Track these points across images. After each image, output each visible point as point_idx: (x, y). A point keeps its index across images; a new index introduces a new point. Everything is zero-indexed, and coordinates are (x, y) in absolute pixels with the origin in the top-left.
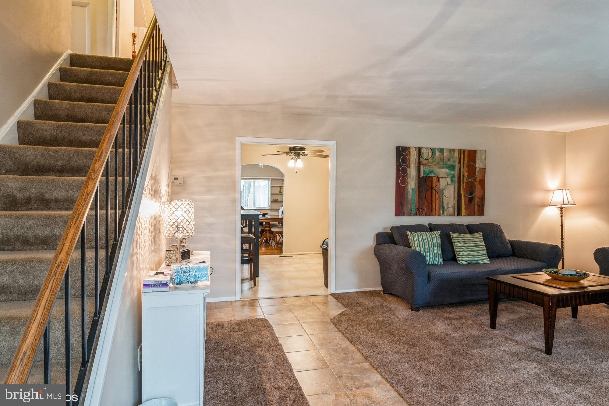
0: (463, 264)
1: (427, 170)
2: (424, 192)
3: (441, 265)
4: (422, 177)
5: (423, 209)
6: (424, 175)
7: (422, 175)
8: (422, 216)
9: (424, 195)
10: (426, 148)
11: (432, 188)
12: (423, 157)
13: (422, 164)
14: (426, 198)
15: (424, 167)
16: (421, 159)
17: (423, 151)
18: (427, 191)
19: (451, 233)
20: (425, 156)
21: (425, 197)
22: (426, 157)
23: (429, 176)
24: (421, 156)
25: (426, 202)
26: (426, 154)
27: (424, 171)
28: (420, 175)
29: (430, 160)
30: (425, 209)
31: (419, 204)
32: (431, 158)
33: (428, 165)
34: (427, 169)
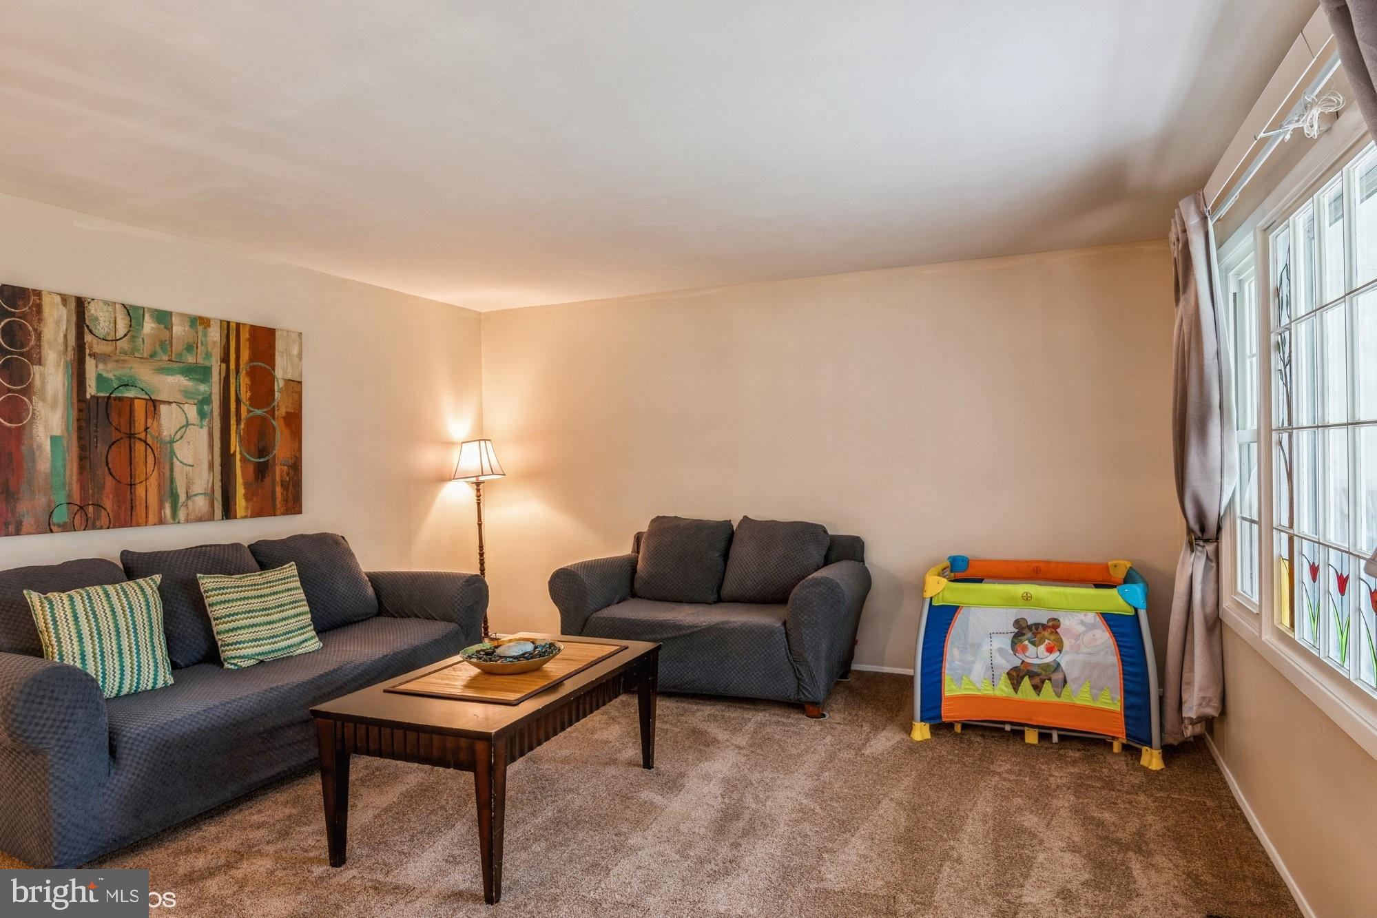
0: (241, 670)
1: (111, 376)
2: (101, 448)
3: (166, 688)
4: (92, 396)
5: (98, 506)
6: (99, 389)
7: (91, 390)
8: (94, 528)
9: (104, 458)
10: (106, 303)
11: (131, 436)
12: (94, 331)
13: (90, 355)
14: (109, 469)
15: (101, 366)
16: (88, 338)
17: (93, 312)
18: (113, 444)
19: (198, 575)
20: (102, 327)
21: (107, 464)
22: (108, 334)
23: (120, 395)
24: (88, 327)
25: (109, 482)
26: (107, 324)
27: (100, 378)
28: (85, 392)
29: (124, 344)
30: (108, 503)
31: (83, 488)
32: (125, 335)
33: (117, 358)
34: (111, 372)
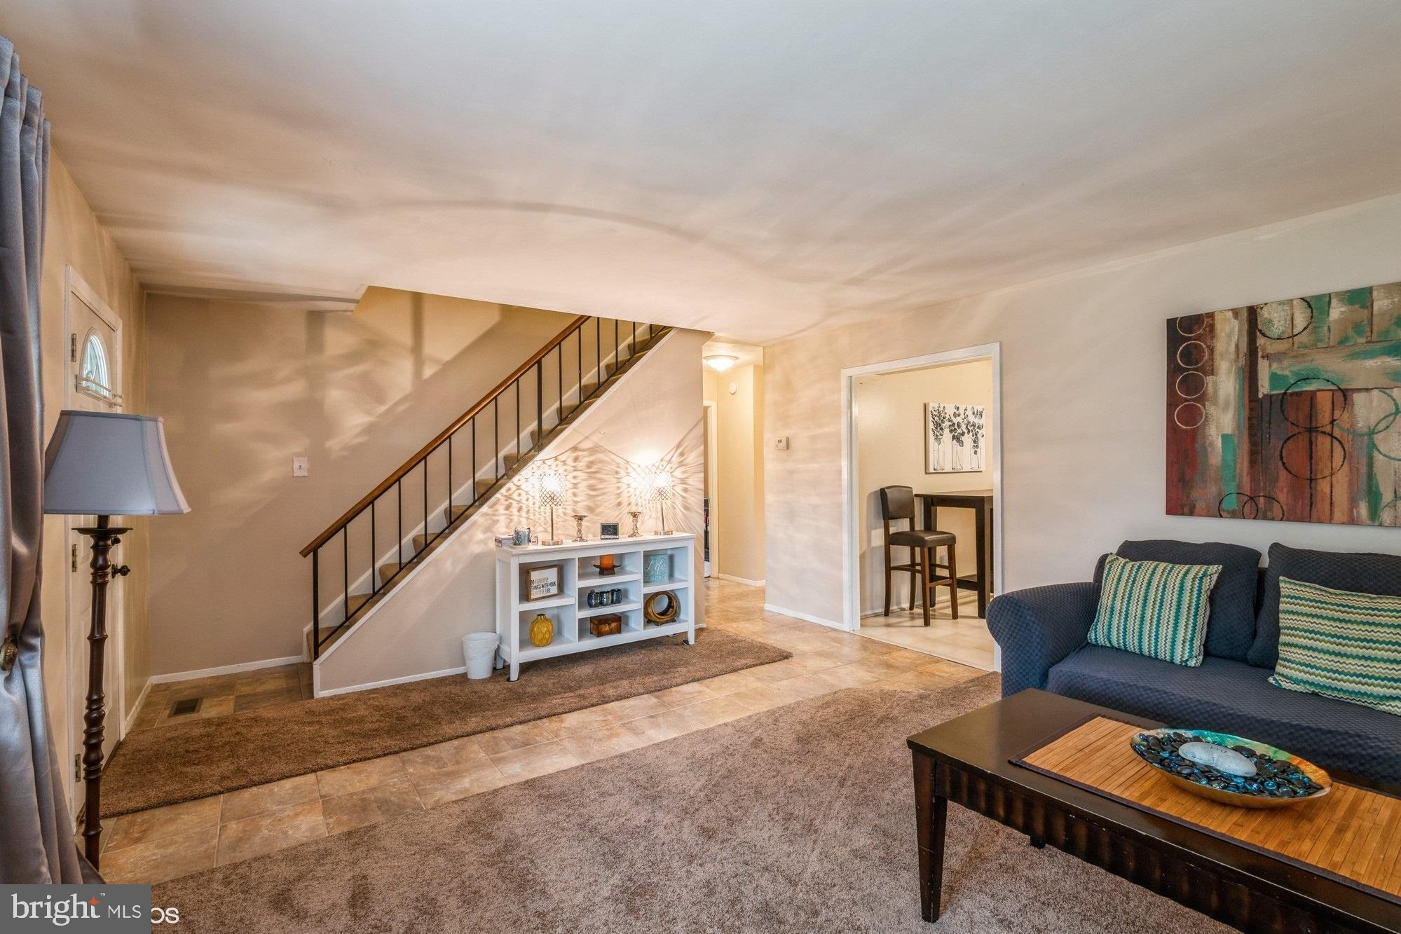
1: (1287, 373)
2: (1276, 443)
4: (1265, 396)
5: (1270, 498)
6: (1272, 387)
7: (1264, 388)
8: (1265, 518)
9: (1278, 453)
10: (1281, 303)
11: (1312, 430)
12: (1267, 333)
13: (1263, 357)
14: (1284, 464)
15: (1275, 365)
16: (1261, 341)
17: (1266, 315)
18: (1288, 439)
19: (1281, 578)
20: (1278, 327)
21: (1282, 458)
22: (1283, 332)
23: (1297, 390)
24: (1260, 331)
25: (1283, 474)
26: (1282, 323)
27: (1274, 378)
28: (1257, 391)
29: (1304, 338)
30: (1282, 496)
31: (1254, 480)
32: (1305, 329)
33: (1295, 353)
34: (1287, 369)
